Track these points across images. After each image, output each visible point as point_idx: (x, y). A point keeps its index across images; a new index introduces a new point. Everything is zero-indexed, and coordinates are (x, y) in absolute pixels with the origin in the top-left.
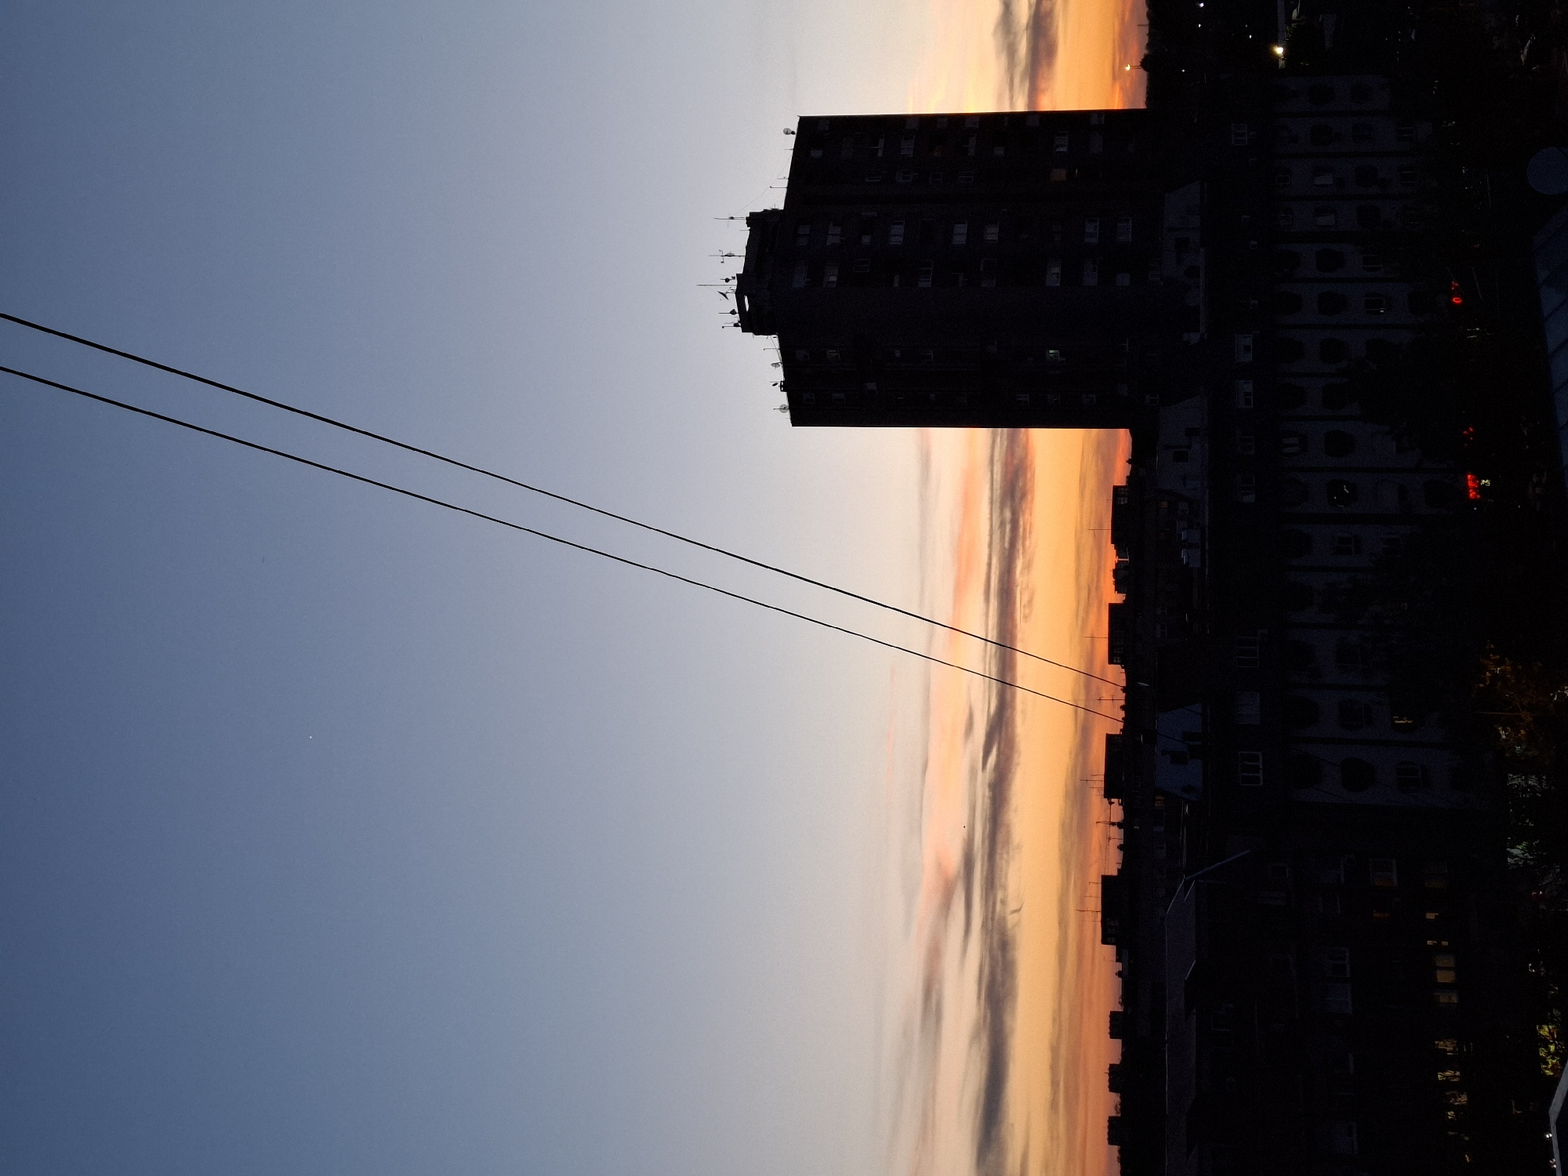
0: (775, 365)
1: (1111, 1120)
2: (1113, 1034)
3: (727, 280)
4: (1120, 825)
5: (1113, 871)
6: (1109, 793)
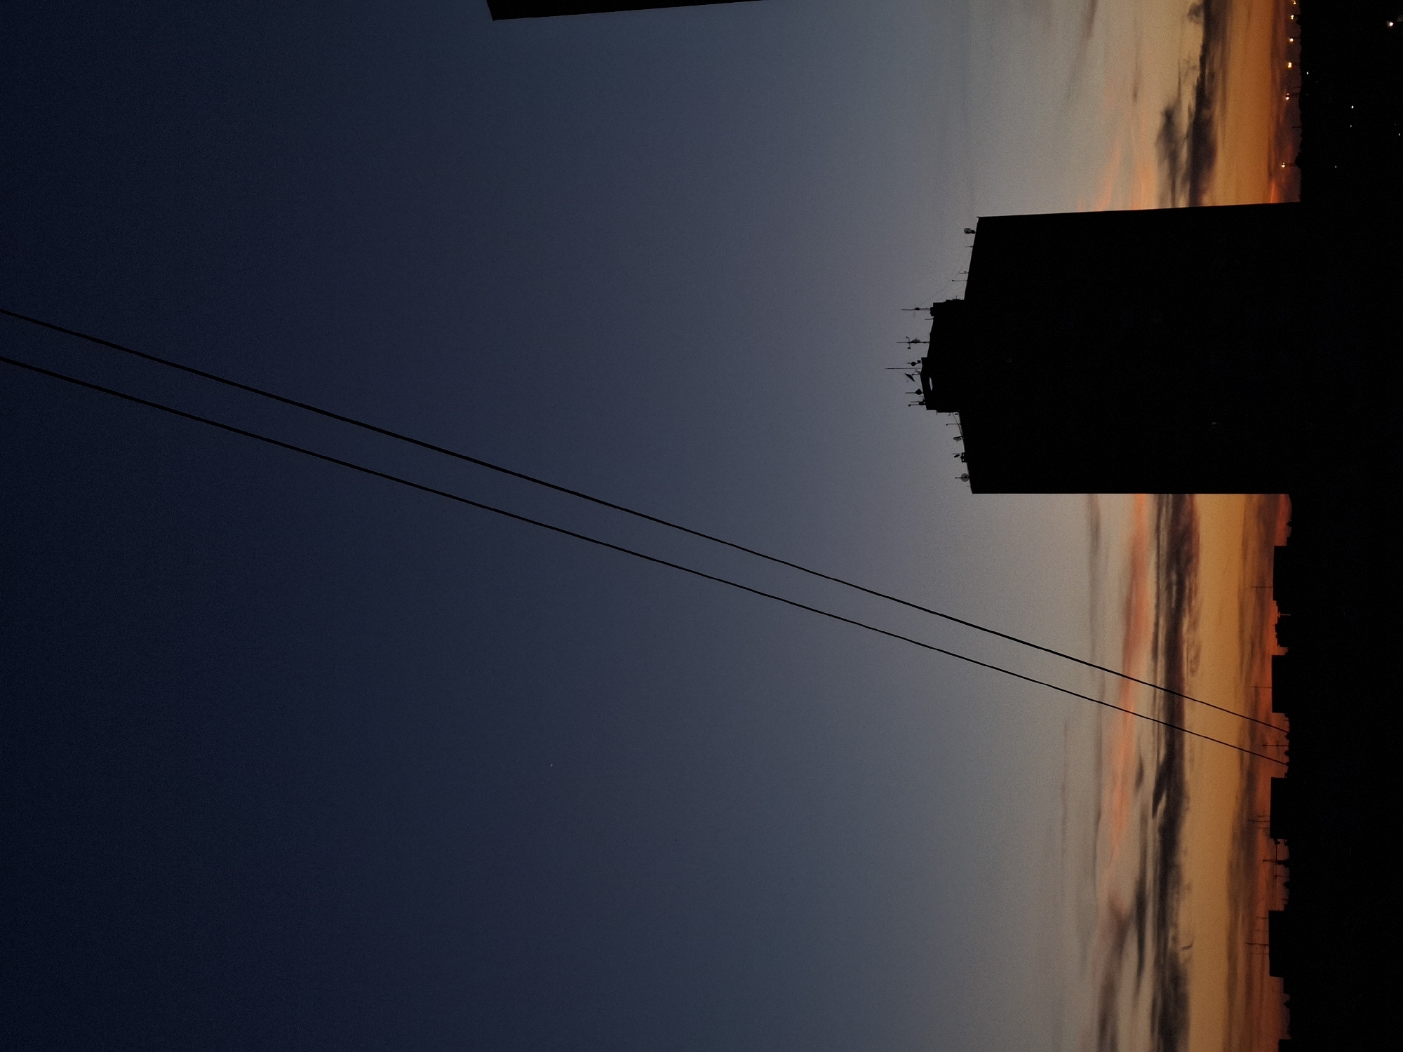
3: (913, 364)
4: (1286, 864)
5: (1280, 907)
6: (1274, 834)
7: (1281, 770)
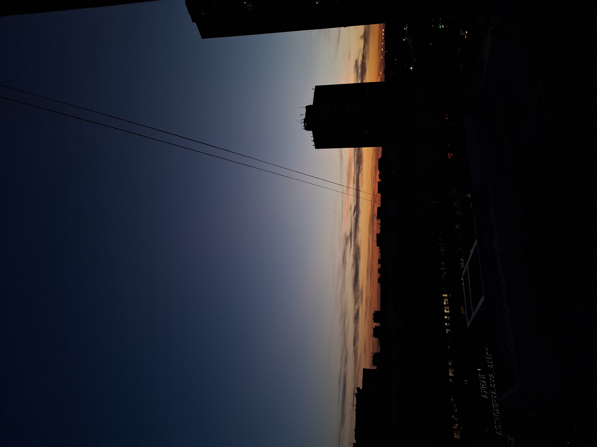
0: (312, 137)
1: (379, 279)
2: (379, 263)
3: (302, 120)
4: (380, 224)
5: (379, 233)
6: (378, 218)
7: (379, 206)
